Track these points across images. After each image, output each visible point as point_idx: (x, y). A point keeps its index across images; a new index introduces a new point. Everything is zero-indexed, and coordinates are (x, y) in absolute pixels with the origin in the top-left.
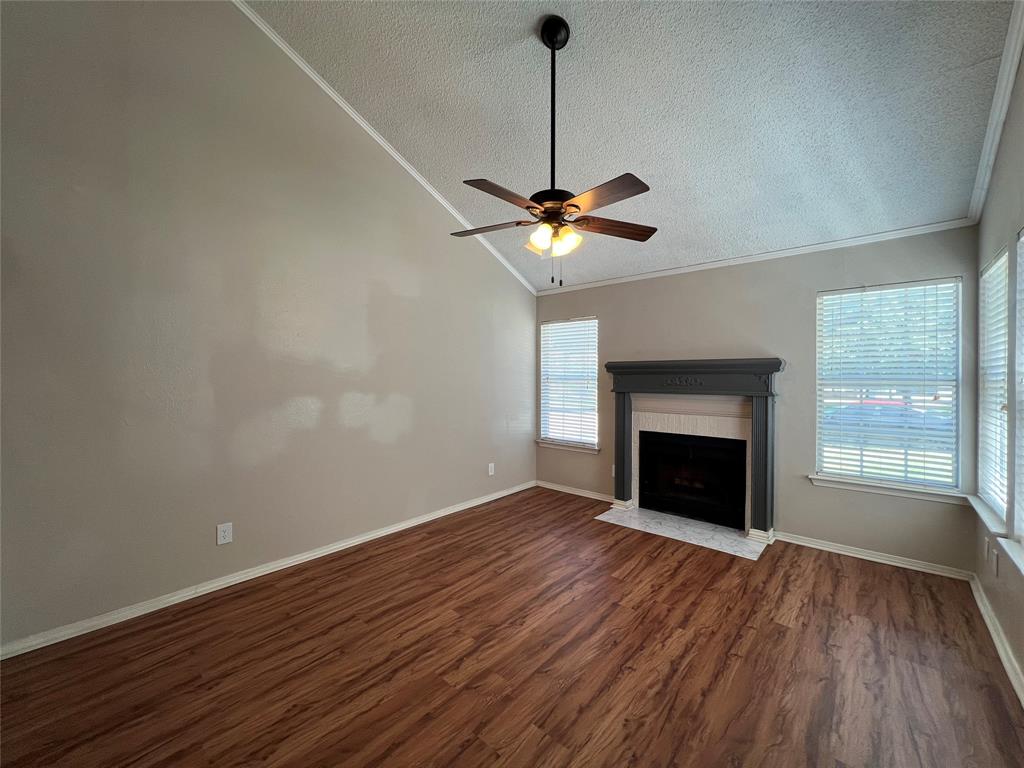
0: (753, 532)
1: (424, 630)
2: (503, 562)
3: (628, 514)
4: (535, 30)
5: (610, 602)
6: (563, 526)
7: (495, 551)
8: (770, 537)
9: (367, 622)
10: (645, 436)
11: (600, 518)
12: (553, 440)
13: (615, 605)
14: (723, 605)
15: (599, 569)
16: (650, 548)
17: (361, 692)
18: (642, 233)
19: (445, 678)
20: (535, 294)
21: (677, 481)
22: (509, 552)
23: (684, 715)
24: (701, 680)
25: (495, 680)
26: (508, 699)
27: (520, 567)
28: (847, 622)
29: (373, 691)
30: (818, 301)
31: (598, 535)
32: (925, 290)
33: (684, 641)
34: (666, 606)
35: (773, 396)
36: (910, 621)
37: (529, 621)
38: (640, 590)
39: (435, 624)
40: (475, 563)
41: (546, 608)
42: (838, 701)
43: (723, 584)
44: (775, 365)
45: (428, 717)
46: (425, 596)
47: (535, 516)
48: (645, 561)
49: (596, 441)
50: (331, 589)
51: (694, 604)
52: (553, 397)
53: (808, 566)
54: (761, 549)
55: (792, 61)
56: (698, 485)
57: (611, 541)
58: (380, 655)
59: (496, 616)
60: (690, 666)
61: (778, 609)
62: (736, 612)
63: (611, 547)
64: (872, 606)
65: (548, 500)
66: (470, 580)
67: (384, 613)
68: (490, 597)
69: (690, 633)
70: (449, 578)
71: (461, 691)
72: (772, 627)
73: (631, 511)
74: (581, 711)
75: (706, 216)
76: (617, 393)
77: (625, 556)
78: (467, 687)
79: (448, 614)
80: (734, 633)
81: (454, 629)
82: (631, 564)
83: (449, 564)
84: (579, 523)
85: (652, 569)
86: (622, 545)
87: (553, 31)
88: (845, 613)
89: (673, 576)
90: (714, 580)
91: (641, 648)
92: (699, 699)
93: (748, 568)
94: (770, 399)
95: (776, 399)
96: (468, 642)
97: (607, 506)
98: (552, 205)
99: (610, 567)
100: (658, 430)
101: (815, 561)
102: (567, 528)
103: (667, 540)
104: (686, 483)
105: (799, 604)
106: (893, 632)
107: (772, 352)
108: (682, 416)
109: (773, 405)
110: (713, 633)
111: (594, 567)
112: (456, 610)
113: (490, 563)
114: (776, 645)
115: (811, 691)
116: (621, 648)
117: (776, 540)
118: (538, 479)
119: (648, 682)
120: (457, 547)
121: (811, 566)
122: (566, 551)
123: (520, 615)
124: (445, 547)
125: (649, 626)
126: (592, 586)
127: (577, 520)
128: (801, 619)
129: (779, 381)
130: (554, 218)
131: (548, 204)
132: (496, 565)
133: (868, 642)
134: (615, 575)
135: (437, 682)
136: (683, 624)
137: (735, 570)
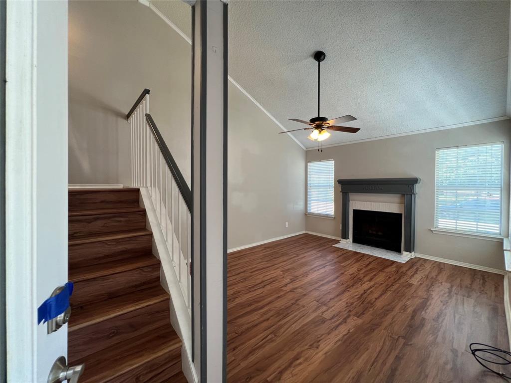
0: (405, 253)
1: (271, 276)
2: (296, 258)
3: (347, 244)
4: (312, 56)
5: (340, 273)
6: (319, 248)
7: (292, 255)
8: (412, 255)
9: (251, 273)
10: (356, 212)
11: (335, 246)
12: (313, 213)
13: (342, 274)
14: (387, 276)
15: (335, 263)
16: (358, 257)
17: (256, 290)
18: (355, 130)
19: (283, 288)
20: (305, 149)
21: (370, 232)
22: (298, 256)
23: (368, 303)
24: (376, 295)
25: (300, 290)
26: (305, 295)
27: (303, 260)
28: (440, 284)
29: (259, 290)
30: (436, 152)
31: (334, 252)
32: (487, 148)
33: (370, 285)
34: (363, 275)
35: (414, 194)
36: (469, 286)
37: (309, 276)
38: (353, 270)
39: (275, 275)
40: (285, 258)
41: (315, 273)
42: (428, 304)
43: (387, 270)
44: (415, 181)
45: (279, 297)
46: (270, 267)
47: (307, 244)
48: (355, 261)
49: (333, 214)
50: (234, 263)
51: (375, 275)
52: (313, 194)
53: (428, 267)
54: (407, 260)
55: (417, 62)
56: (380, 233)
57: (340, 254)
58: (258, 281)
59: (296, 274)
60: (371, 292)
61: (411, 278)
62: (392, 278)
63: (340, 256)
64: (452, 281)
65: (311, 238)
66: (285, 263)
67: (256, 271)
68: (293, 269)
69: (372, 283)
70: (276, 262)
71: (288, 292)
72: (407, 283)
73: (349, 244)
74: (331, 299)
75: (383, 118)
76: (343, 193)
77: (347, 259)
78: (290, 291)
79: (279, 272)
80: (390, 284)
81: (282, 276)
82: (349, 262)
83: (275, 258)
84: (326, 247)
85: (358, 264)
86: (345, 255)
87: (319, 56)
88: (440, 281)
89: (366, 266)
90: (384, 269)
91: (353, 286)
92: (374, 300)
93: (399, 266)
94: (413, 196)
95: (416, 195)
96: (288, 280)
97: (338, 242)
98: (319, 122)
99: (339, 262)
100: (362, 209)
101: (432, 265)
102: (321, 249)
103: (364, 255)
104: (374, 233)
105: (420, 278)
106: (459, 288)
107: (414, 175)
108: (373, 203)
109: (415, 199)
110: (382, 284)
111: (333, 262)
112: (282, 271)
113: (291, 258)
114: (407, 288)
115: (418, 301)
116: (345, 285)
117: (415, 257)
118: (306, 230)
119: (355, 294)
120: (277, 253)
121: (430, 266)
122: (321, 256)
123: (306, 274)
124: (272, 253)
125: (356, 280)
126: (332, 268)
127: (325, 246)
128: (420, 282)
129: (417, 188)
130: (319, 127)
131: (317, 123)
132: (294, 259)
133: (447, 290)
134: (342, 265)
135: (279, 289)
136: (370, 280)
137: (394, 266)
